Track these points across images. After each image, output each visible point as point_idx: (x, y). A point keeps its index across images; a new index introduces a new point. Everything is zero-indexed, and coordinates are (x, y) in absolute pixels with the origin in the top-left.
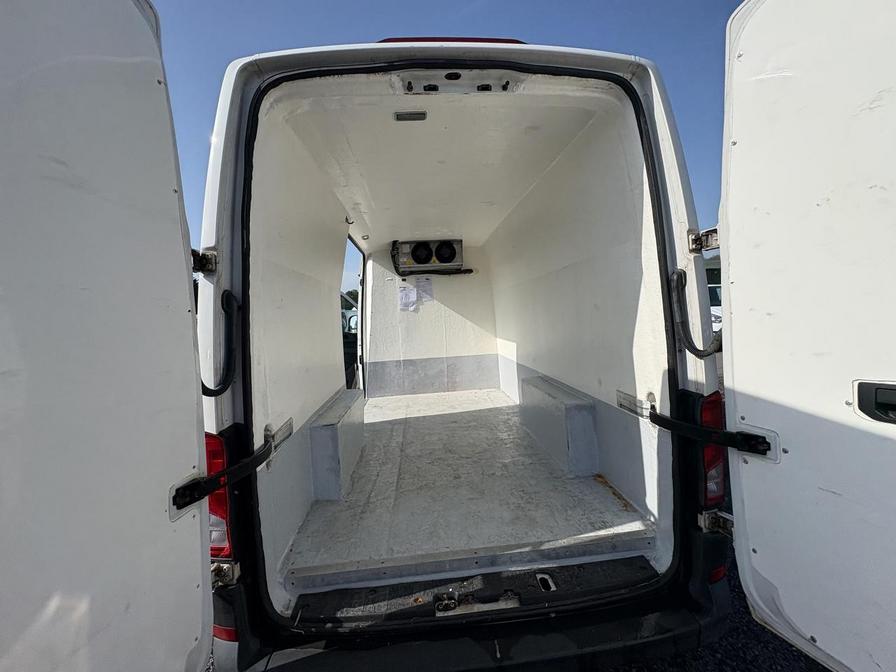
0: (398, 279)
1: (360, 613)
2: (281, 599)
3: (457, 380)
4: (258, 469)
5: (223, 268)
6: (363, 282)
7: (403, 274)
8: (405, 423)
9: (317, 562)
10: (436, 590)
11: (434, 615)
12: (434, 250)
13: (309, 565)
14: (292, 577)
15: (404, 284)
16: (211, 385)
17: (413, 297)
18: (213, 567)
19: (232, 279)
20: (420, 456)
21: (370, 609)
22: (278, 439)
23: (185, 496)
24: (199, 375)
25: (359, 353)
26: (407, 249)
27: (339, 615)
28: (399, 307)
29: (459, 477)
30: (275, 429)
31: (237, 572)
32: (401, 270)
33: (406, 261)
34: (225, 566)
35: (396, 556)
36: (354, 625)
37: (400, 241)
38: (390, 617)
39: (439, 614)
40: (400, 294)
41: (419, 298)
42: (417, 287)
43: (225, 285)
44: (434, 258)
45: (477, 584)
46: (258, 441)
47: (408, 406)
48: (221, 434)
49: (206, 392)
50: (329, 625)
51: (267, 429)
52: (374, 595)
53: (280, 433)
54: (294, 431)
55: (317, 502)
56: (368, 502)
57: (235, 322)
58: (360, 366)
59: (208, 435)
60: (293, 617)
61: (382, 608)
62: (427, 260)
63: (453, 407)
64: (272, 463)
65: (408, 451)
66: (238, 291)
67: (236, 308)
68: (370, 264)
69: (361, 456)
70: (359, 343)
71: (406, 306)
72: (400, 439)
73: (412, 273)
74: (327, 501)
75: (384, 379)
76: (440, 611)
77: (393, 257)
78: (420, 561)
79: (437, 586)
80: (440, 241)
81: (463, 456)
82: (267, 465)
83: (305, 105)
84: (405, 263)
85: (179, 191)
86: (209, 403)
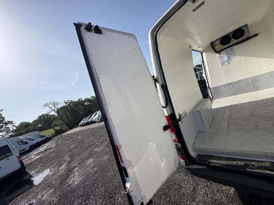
0: (217, 55)
1: (216, 162)
2: (193, 154)
3: (259, 85)
4: (179, 123)
5: (160, 80)
6: (203, 62)
7: (219, 52)
8: (231, 107)
9: (201, 147)
10: (246, 162)
11: (246, 169)
12: (231, 36)
13: (198, 147)
14: (194, 149)
15: (220, 55)
16: (164, 106)
17: (226, 58)
18: (175, 144)
19: (162, 82)
20: (238, 118)
21: (219, 162)
22: (183, 116)
23: (165, 128)
24: (161, 104)
25: (208, 86)
26: (218, 42)
27: (209, 161)
28: (220, 65)
29: (258, 126)
30: (181, 114)
31: (180, 146)
32: (217, 51)
33: (218, 47)
34: (177, 144)
35: (227, 149)
36: (215, 164)
37: (214, 41)
38: (227, 165)
39: (247, 169)
40: (219, 60)
41: (229, 58)
42: (227, 54)
43: (161, 83)
44: (232, 39)
45: (267, 164)
46: (178, 117)
47: (232, 100)
48: (169, 116)
49: (164, 107)
50: (207, 162)
51: (179, 114)
52: (220, 158)
53: (183, 114)
54: (187, 113)
55: (199, 132)
56: (216, 133)
57: (165, 91)
58: (209, 90)
59: (166, 116)
60: (197, 158)
61: (224, 162)
62: (229, 41)
63: (256, 98)
64: (183, 122)
65: (233, 117)
66: (164, 84)
67: (164, 87)
68: (204, 54)
69: (213, 119)
70: (207, 82)
71: (223, 64)
72: (229, 113)
73: (223, 50)
74: (202, 132)
75: (219, 92)
76: (248, 169)
77: (213, 48)
78: (237, 152)
79: (246, 161)
80: (233, 31)
81: (261, 118)
82: (181, 122)
83: (166, 30)
84: (218, 48)
85: (148, 69)
86: (165, 109)
